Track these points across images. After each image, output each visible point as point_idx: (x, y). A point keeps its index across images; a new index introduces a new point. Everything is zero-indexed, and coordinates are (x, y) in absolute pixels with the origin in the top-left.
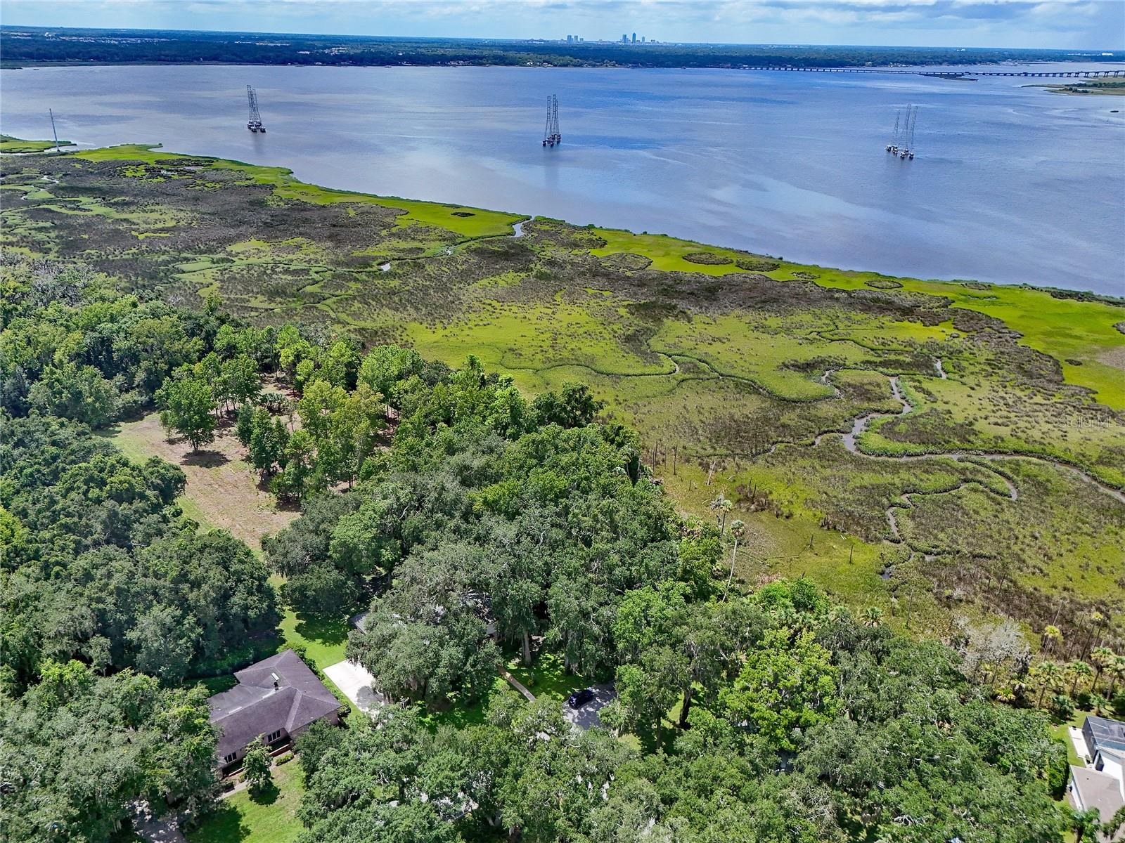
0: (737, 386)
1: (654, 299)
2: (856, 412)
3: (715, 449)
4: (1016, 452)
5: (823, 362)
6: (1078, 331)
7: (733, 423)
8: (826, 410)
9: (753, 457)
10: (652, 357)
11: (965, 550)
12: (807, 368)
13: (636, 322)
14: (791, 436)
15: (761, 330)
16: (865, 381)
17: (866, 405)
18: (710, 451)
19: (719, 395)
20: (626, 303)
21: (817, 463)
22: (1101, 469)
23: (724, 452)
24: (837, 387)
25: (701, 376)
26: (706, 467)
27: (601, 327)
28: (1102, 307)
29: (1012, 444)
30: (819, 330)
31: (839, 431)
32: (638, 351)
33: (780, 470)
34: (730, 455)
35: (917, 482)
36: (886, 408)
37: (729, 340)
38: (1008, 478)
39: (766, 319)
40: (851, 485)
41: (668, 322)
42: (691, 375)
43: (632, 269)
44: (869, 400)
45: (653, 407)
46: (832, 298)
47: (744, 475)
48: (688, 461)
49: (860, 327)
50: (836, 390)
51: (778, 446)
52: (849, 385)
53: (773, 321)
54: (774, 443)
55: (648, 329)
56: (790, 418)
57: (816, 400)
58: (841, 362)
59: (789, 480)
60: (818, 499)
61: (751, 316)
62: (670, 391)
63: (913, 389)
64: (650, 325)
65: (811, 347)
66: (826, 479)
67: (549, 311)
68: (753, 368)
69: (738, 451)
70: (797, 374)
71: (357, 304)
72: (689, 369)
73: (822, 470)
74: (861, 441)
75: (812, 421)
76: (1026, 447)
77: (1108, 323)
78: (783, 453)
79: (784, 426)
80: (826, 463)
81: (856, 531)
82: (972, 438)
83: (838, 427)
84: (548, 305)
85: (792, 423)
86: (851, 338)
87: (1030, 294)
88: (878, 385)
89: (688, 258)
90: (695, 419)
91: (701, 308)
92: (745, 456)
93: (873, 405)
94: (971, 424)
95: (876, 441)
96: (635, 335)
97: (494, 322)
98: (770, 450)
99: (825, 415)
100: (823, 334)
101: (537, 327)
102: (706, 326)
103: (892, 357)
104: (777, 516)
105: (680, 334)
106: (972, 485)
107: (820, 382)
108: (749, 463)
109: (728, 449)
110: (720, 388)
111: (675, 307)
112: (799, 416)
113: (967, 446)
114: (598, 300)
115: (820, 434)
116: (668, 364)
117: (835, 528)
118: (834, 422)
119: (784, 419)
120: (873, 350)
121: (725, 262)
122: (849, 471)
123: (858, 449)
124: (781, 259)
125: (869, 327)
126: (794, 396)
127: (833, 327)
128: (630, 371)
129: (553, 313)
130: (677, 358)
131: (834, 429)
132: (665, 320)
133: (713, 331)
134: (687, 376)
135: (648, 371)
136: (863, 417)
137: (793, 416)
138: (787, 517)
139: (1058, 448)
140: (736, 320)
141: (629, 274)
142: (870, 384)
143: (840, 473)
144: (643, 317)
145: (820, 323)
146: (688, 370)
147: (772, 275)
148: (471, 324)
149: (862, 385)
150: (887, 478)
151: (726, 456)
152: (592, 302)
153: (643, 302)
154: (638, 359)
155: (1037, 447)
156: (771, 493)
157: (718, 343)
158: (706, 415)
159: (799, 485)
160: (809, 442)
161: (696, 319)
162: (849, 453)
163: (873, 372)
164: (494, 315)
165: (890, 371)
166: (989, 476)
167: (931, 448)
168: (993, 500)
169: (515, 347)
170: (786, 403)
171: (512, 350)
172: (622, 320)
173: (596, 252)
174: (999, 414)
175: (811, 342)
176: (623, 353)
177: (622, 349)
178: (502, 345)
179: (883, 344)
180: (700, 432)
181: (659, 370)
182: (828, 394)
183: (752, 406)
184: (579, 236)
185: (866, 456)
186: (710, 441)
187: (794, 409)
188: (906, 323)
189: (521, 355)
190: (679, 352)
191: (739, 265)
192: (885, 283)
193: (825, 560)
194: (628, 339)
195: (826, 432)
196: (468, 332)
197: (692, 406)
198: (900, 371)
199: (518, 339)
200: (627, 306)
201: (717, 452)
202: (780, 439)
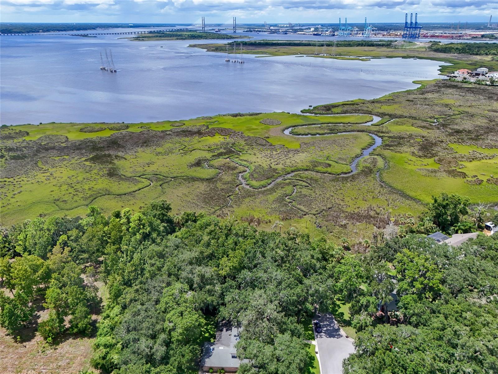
0: (184, 180)
1: (95, 154)
2: (234, 175)
4: (292, 172)
5: (200, 160)
6: (254, 127)
7: (205, 196)
8: (227, 177)
10: (133, 180)
11: (325, 208)
12: (198, 164)
13: (101, 166)
15: (160, 154)
16: (223, 163)
17: (235, 172)
18: (213, 210)
19: (183, 186)
20: (84, 159)
21: (251, 199)
22: (316, 168)
24: (217, 169)
25: (165, 181)
27: (88, 174)
28: (248, 117)
29: (289, 169)
30: (181, 148)
31: (239, 184)
33: (244, 206)
34: (221, 208)
35: (285, 192)
36: (242, 171)
37: (154, 162)
38: (302, 181)
39: (156, 149)
40: (270, 201)
41: (117, 162)
42: (161, 182)
43: (62, 143)
44: (233, 169)
46: (167, 134)
47: (236, 213)
49: (193, 143)
51: (231, 198)
52: (220, 166)
53: (159, 150)
54: (228, 197)
55: (112, 168)
56: (220, 185)
57: (218, 176)
58: (205, 158)
60: (269, 211)
61: (148, 150)
63: (240, 161)
64: (110, 166)
65: (188, 156)
67: (48, 174)
68: (180, 171)
69: (222, 205)
70: (199, 168)
72: (156, 179)
75: (228, 184)
76: (293, 169)
77: (258, 122)
79: (222, 189)
80: (254, 197)
81: (293, 217)
82: (277, 171)
84: (42, 171)
85: (224, 187)
86: (195, 148)
87: (225, 117)
88: (229, 163)
89: (81, 130)
90: (189, 199)
91: (123, 152)
92: (227, 206)
93: (237, 171)
94: (271, 167)
95: (254, 183)
96: (110, 173)
97: (22, 189)
99: (229, 180)
100: (185, 150)
101: (52, 184)
102: (136, 159)
103: (219, 152)
105: (130, 166)
106: (298, 187)
107: (208, 168)
108: (231, 208)
109: (217, 206)
110: (180, 183)
111: (110, 155)
112: (222, 184)
113: (279, 175)
114: (66, 162)
117: (287, 219)
118: (234, 181)
119: (219, 187)
120: (209, 151)
121: (102, 130)
122: (263, 197)
123: (254, 188)
124: (123, 123)
125: (195, 142)
126: (209, 177)
127: (184, 146)
128: (133, 189)
129: (51, 175)
130: (144, 177)
131: (237, 184)
132: (114, 162)
133: (142, 160)
135: (140, 186)
138: (270, 222)
139: (300, 166)
140: (145, 153)
141: (63, 145)
142: (225, 163)
143: (262, 199)
144: (102, 163)
145: (177, 145)
147: (130, 130)
149: (224, 165)
150: (275, 195)
152: (65, 164)
153: (91, 156)
154: (127, 183)
155: (295, 168)
156: (253, 216)
157: (152, 165)
158: (190, 196)
159: (257, 209)
160: (238, 192)
161: (127, 157)
162: (253, 191)
163: (220, 159)
165: (224, 157)
166: (298, 182)
167: (273, 179)
168: (309, 189)
169: (56, 198)
170: (210, 180)
171: (56, 200)
172: (93, 167)
173: (27, 138)
174: (272, 160)
175: (185, 154)
176: (117, 182)
177: (114, 181)
178: (47, 200)
179: (209, 147)
180: (199, 204)
181: (143, 184)
182: (217, 172)
183: (202, 187)
184: (7, 133)
186: (207, 205)
187: (216, 182)
188: (204, 138)
189: (65, 201)
190: (142, 174)
191: (111, 129)
192: (178, 124)
194: (110, 175)
195: (237, 186)
197: (180, 195)
198: (228, 156)
199: (51, 194)
200: (86, 160)
201: (216, 209)
202: (228, 195)
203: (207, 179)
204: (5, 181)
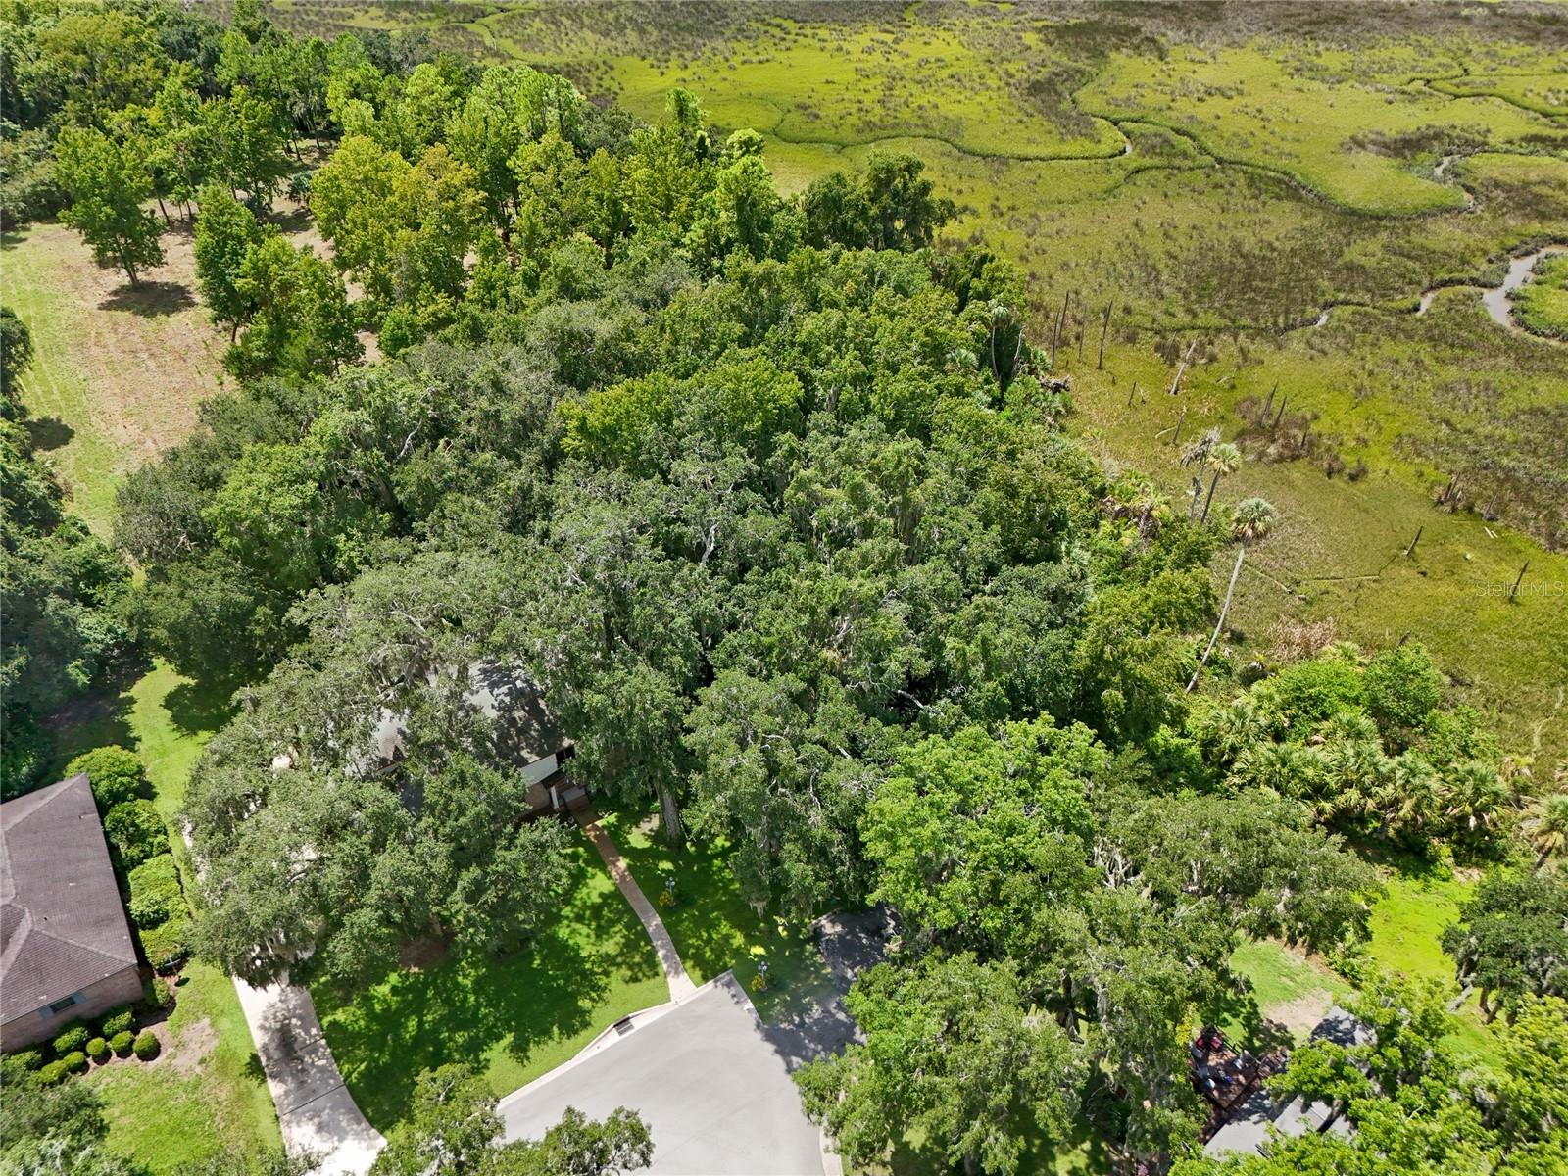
0: (1251, 182)
1: (1096, 17)
2: (1512, 241)
3: (1195, 315)
5: (1437, 136)
7: (1239, 262)
8: (1445, 234)
9: (1277, 335)
10: (1080, 124)
12: (1405, 148)
13: (1054, 57)
14: (1369, 290)
15: (1308, 74)
16: (1533, 177)
17: (1535, 227)
18: (1183, 318)
19: (1212, 200)
20: (1039, 24)
21: (1425, 352)
23: (1215, 321)
24: (1469, 190)
25: (1177, 162)
26: (1171, 354)
27: (984, 68)
30: (1430, 76)
31: (1474, 282)
32: (1050, 111)
33: (1338, 364)
34: (1226, 329)
37: (1240, 93)
39: (1318, 54)
41: (1119, 58)
42: (1157, 161)
44: (1543, 216)
45: (1069, 224)
46: (1455, 16)
47: (1257, 373)
48: (1131, 339)
49: (1517, 71)
50: (1467, 196)
51: (1337, 311)
52: (1497, 185)
53: (1333, 59)
54: (1327, 305)
55: (1078, 71)
56: (1369, 250)
57: (1423, 215)
58: (1478, 138)
59: (1359, 390)
60: (1429, 436)
61: (1289, 48)
62: (1109, 192)
64: (1083, 63)
65: (1412, 109)
66: (1447, 388)
67: (889, 38)
68: (1286, 147)
69: (1245, 321)
70: (1383, 161)
71: (538, 24)
72: (1154, 147)
73: (1437, 368)
74: (1527, 305)
75: (1418, 258)
78: (1349, 328)
79: (1351, 267)
80: (1448, 353)
81: (1525, 520)
83: (1475, 274)
84: (888, 27)
85: (1370, 263)
86: (1500, 90)
90: (1156, 248)
91: (1188, 32)
92: (1259, 333)
93: (1553, 228)
95: (1561, 306)
96: (1049, 81)
97: (781, 56)
98: (1316, 320)
99: (1443, 247)
100: (1438, 85)
101: (859, 65)
102: (1196, 67)
104: (1329, 475)
105: (1140, 81)
107: (1431, 177)
108: (1269, 348)
109: (1223, 316)
110: (1216, 186)
111: (1136, 31)
112: (1386, 248)
114: (986, 19)
115: (1431, 288)
116: (1111, 138)
117: (1470, 509)
118: (1464, 261)
119: (1353, 254)
120: (1546, 115)
122: (1500, 370)
123: (1520, 323)
125: (1537, 70)
126: (1375, 206)
127: (1458, 71)
128: (1031, 151)
129: (896, 41)
130: (1129, 126)
131: (1464, 276)
132: (1113, 55)
133: (1207, 75)
134: (1147, 161)
135: (1067, 149)
136: (1527, 253)
137: (1371, 248)
138: (1353, 478)
140: (1257, 57)
142: (1544, 183)
143: (1481, 377)
144: (1067, 49)
145: (1431, 62)
146: (1151, 150)
148: (735, 60)
149: (1526, 185)
151: (1219, 330)
152: (973, 23)
153: (1072, 21)
154: (1049, 126)
156: (1316, 417)
157: (1218, 99)
158: (1182, 240)
159: (1384, 401)
160: (1408, 304)
161: (1175, 53)
162: (1498, 330)
163: (1548, 159)
164: (783, 45)
169: (808, 102)
170: (1358, 220)
171: (801, 107)
172: (1027, 54)
175: (1413, 98)
176: (1020, 115)
177: (1020, 109)
178: (785, 99)
180: (1164, 278)
181: (1089, 147)
182: (1449, 202)
183: (1282, 224)
185: (1541, 340)
186: (1186, 296)
187: (1374, 234)
189: (817, 116)
190: (1135, 115)
193: (1444, 589)
194: (1035, 89)
195: (1444, 284)
196: (724, 73)
197: (1151, 220)
199: (817, 88)
200: (1039, 31)
201: (1198, 322)
202: (1341, 296)
203: (1353, 212)
204: (779, 26)
